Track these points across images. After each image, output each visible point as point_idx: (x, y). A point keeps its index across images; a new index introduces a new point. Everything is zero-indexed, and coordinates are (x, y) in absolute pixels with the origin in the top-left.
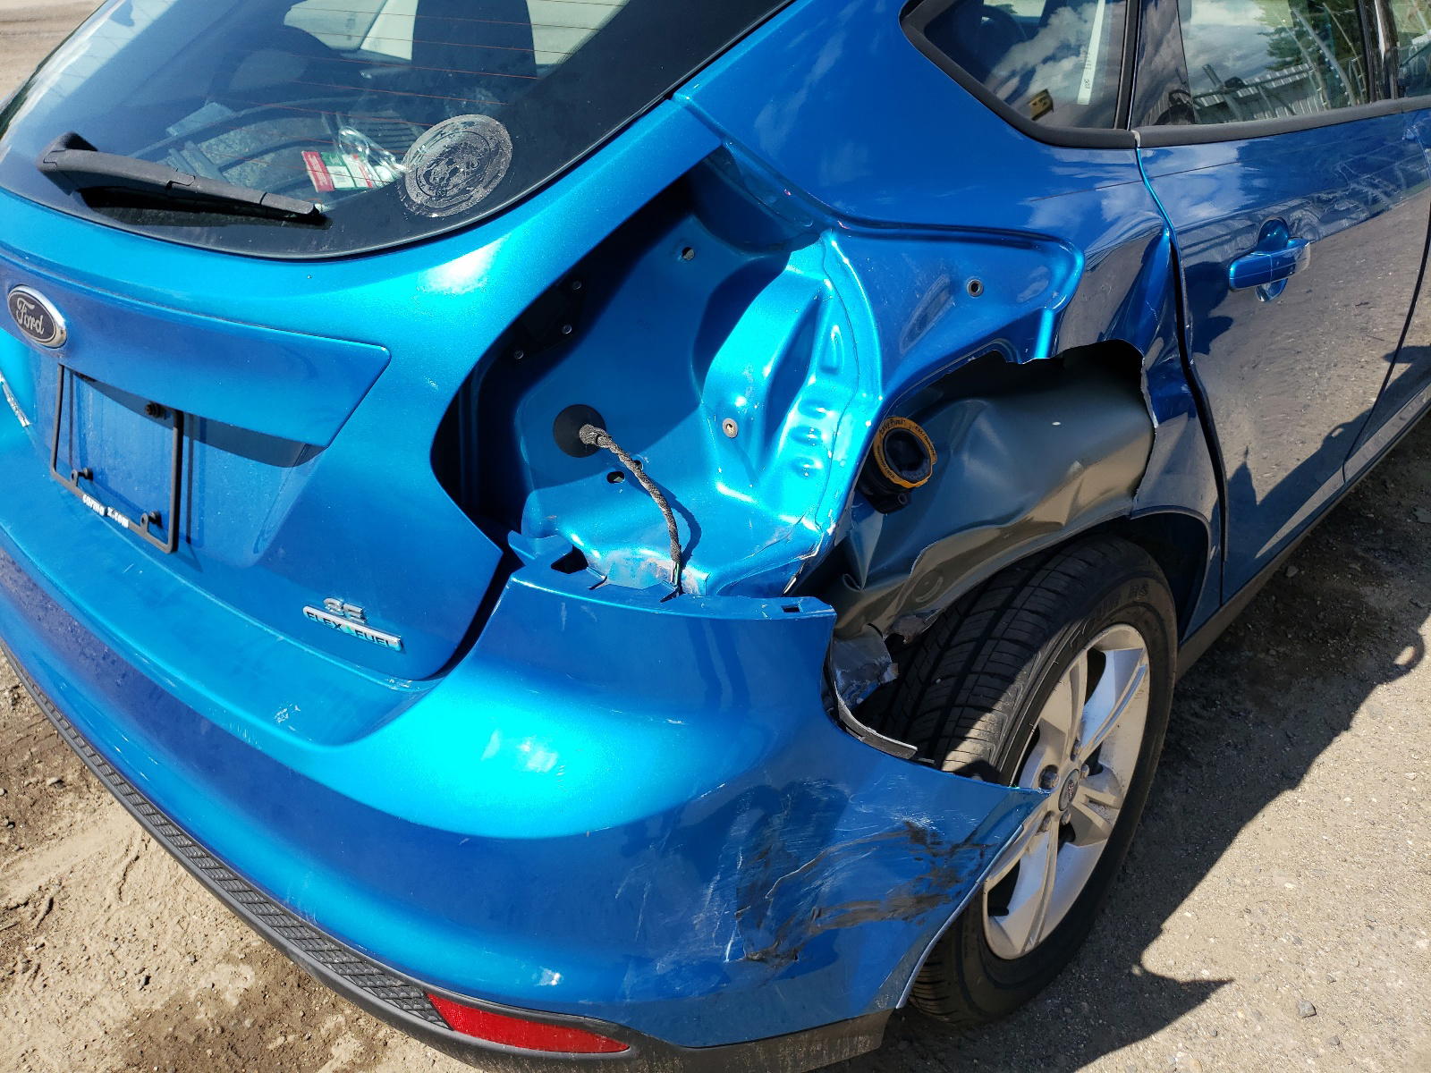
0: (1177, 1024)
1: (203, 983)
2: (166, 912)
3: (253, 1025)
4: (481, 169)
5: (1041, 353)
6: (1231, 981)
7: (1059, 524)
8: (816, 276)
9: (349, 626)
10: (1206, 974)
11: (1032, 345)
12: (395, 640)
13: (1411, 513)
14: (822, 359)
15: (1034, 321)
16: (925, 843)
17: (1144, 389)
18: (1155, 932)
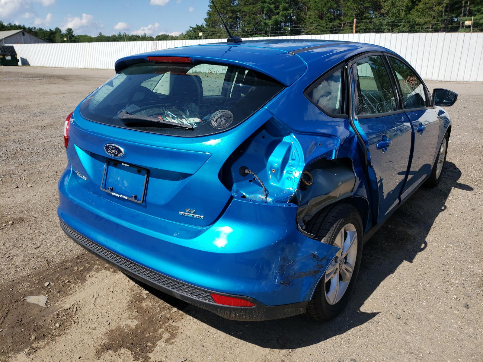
0: (369, 321)
1: (124, 323)
2: (109, 309)
3: (140, 331)
4: (227, 120)
5: (333, 158)
6: (381, 312)
7: (337, 197)
8: (289, 141)
9: (190, 215)
10: (375, 311)
11: (331, 156)
12: (202, 216)
13: (418, 213)
14: (291, 158)
15: (332, 151)
16: (316, 258)
17: (353, 168)
18: (362, 304)
